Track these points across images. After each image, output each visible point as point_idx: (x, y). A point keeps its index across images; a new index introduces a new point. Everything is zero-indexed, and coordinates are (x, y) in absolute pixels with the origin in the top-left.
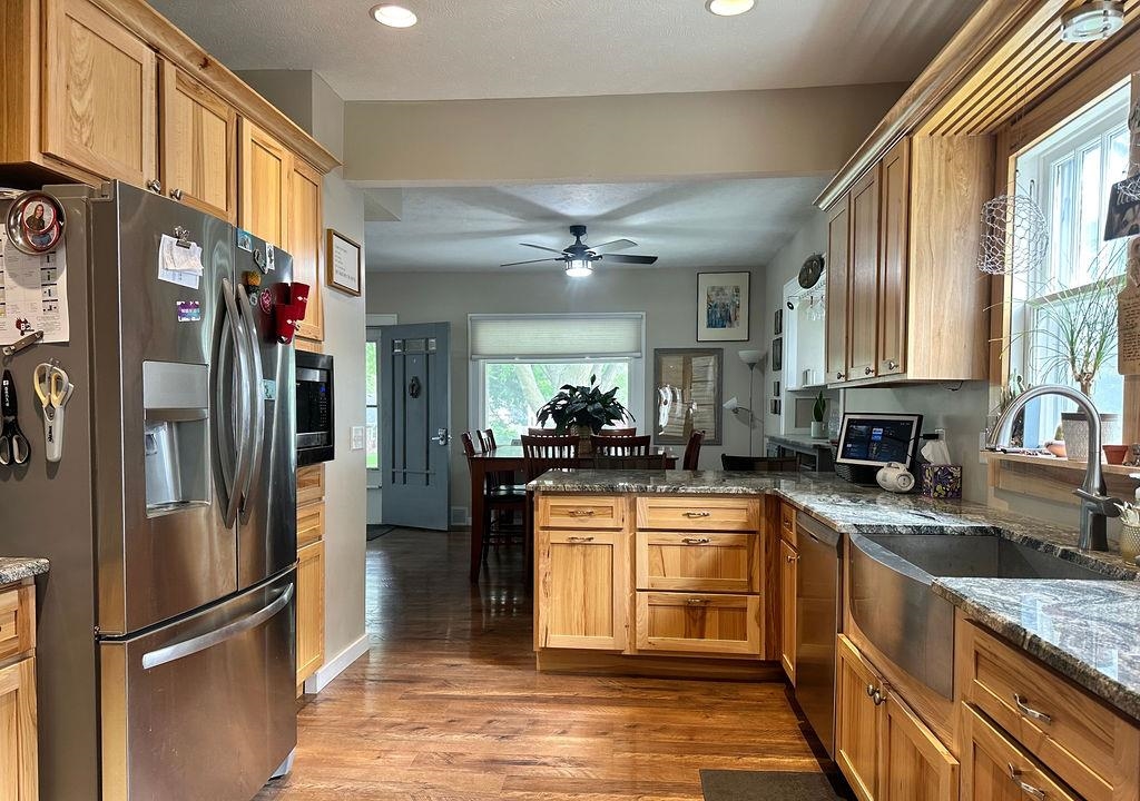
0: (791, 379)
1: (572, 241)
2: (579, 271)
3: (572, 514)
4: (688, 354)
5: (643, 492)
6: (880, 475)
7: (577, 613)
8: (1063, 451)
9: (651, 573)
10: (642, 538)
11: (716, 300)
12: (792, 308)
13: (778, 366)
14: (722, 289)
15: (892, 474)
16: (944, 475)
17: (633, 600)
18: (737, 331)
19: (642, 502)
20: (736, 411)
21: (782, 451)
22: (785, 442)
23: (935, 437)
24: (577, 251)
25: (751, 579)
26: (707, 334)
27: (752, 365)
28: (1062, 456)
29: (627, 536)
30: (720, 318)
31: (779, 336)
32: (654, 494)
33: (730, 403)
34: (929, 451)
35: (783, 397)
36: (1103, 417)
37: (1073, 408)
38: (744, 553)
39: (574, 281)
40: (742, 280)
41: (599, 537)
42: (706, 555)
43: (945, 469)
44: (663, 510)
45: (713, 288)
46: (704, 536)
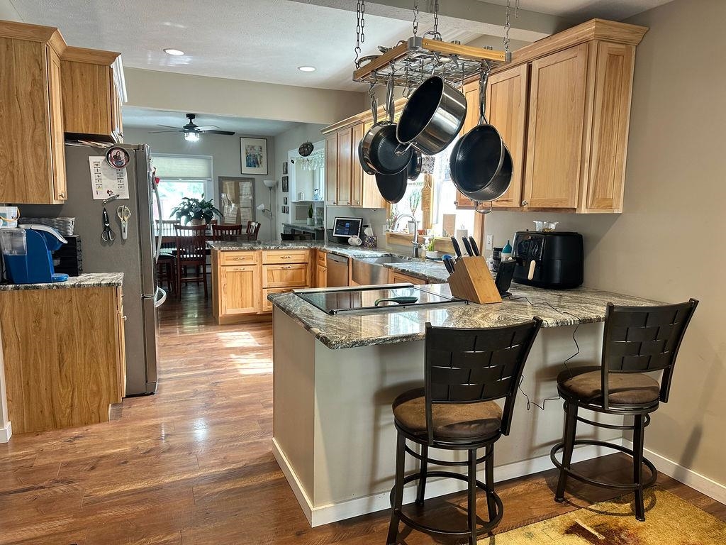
0: (293, 197)
1: (187, 121)
2: (192, 138)
3: (235, 259)
4: (237, 181)
5: (265, 249)
6: (349, 240)
7: (238, 299)
8: (408, 231)
9: (268, 281)
10: (265, 268)
11: (251, 152)
12: (293, 162)
13: (286, 189)
14: (253, 147)
15: (354, 239)
16: (371, 240)
17: (262, 292)
18: (261, 170)
19: (265, 253)
20: (263, 211)
21: (293, 231)
22: (294, 227)
23: (367, 226)
24: (191, 128)
25: (306, 280)
26: (247, 170)
27: (270, 188)
28: (408, 232)
29: (258, 266)
30: (253, 162)
31: (286, 175)
32: (270, 249)
33: (261, 207)
34: (367, 231)
35: (290, 205)
36: (418, 222)
37: (410, 219)
38: (303, 271)
39: (190, 143)
40: (263, 143)
41: (247, 268)
42: (290, 272)
43: (372, 237)
44: (273, 256)
45: (249, 146)
46: (288, 266)
